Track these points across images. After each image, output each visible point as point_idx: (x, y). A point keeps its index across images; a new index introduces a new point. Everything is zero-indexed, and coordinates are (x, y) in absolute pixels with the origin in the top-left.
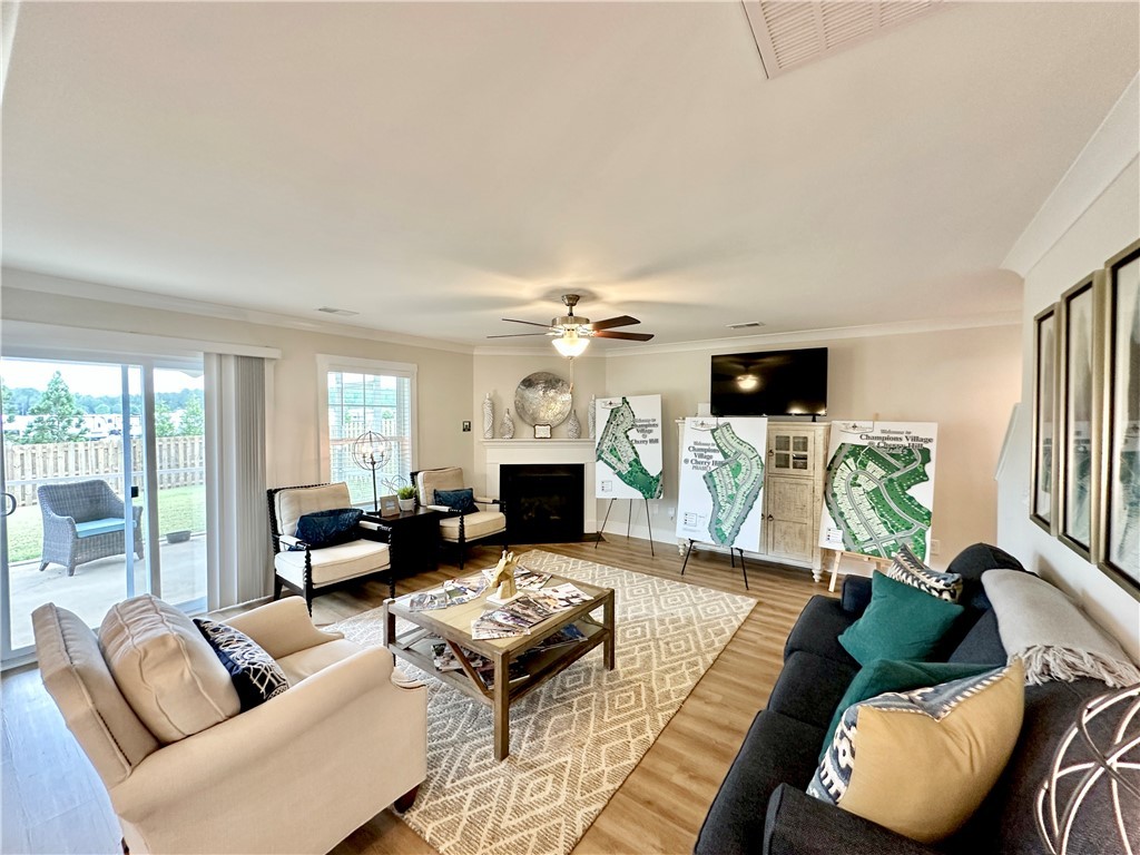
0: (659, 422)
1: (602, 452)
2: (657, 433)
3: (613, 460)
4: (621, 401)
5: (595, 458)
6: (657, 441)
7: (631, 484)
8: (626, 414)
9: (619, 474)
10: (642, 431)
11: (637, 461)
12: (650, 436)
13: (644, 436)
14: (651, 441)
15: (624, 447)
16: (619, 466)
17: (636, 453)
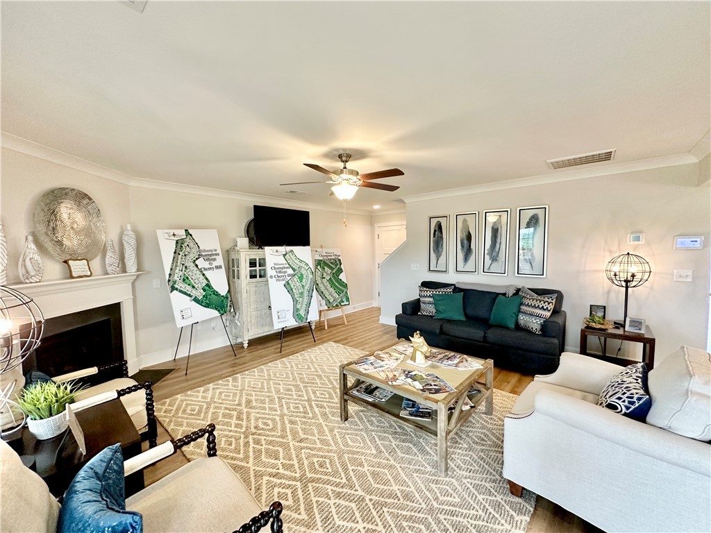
0: (219, 251)
1: (175, 282)
2: (220, 261)
3: (188, 289)
4: (184, 233)
5: (169, 289)
6: (220, 267)
7: (207, 306)
8: (191, 245)
9: (196, 300)
10: (208, 260)
11: (208, 285)
12: (215, 264)
13: (210, 264)
14: (217, 267)
15: (195, 276)
16: (194, 293)
17: (207, 279)
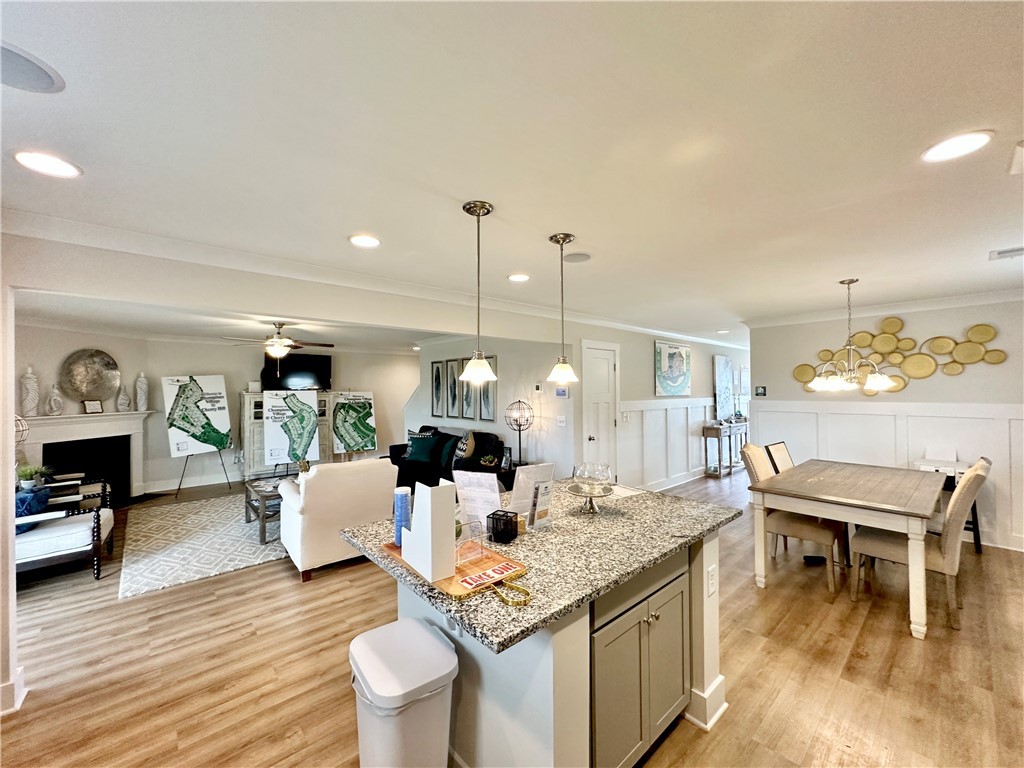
0: (224, 394)
1: (174, 420)
2: (224, 402)
3: (187, 426)
4: (188, 378)
5: (167, 424)
6: (224, 408)
7: (205, 441)
8: (194, 389)
9: (194, 436)
10: (211, 402)
11: (209, 424)
12: (217, 405)
13: (213, 405)
14: (220, 408)
15: (195, 415)
16: (192, 430)
17: (207, 418)
